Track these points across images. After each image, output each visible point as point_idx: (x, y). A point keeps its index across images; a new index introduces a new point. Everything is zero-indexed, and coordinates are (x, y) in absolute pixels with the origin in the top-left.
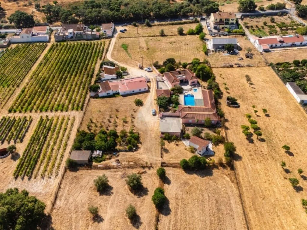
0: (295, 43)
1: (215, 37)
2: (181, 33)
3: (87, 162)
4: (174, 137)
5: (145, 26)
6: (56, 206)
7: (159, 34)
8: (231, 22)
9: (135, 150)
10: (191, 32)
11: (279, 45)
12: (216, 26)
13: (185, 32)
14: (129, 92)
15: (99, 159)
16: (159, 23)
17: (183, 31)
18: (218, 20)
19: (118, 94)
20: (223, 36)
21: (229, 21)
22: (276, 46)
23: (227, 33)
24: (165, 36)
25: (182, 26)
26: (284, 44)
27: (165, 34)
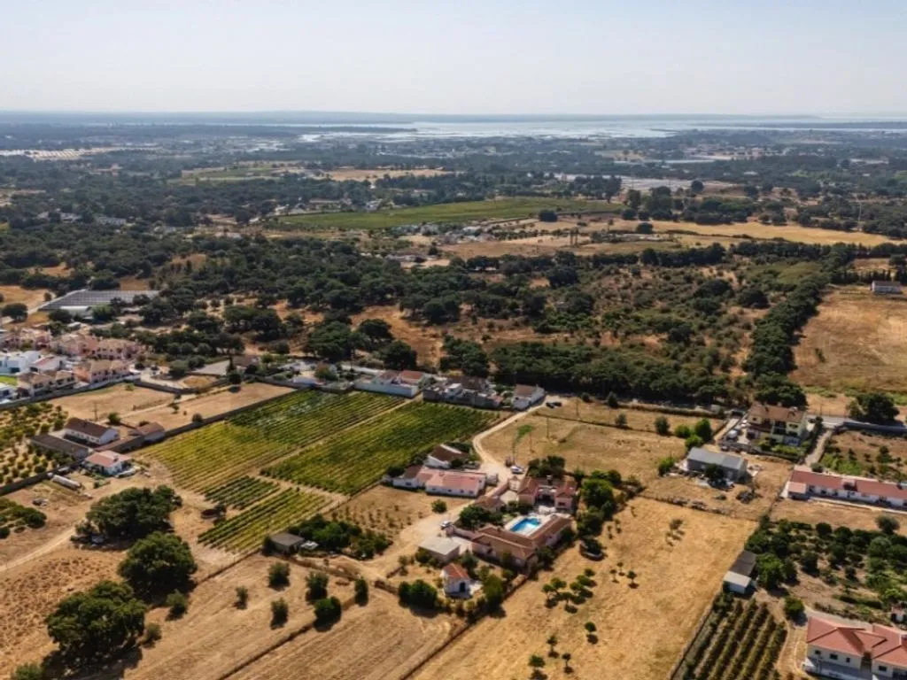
0: (889, 499)
1: (727, 450)
2: (663, 430)
3: (287, 550)
4: (432, 560)
5: (605, 404)
6: (211, 579)
7: (614, 423)
8: (789, 429)
9: (364, 559)
10: (683, 431)
11: (843, 493)
12: (752, 431)
13: (672, 429)
14: (441, 491)
15: (307, 553)
16: (639, 405)
17: (668, 427)
18: (759, 421)
19: (423, 488)
20: (749, 453)
21: (785, 426)
22: (823, 492)
23: (759, 449)
24: (626, 428)
25: (666, 416)
26: (858, 495)
27: (629, 425)
